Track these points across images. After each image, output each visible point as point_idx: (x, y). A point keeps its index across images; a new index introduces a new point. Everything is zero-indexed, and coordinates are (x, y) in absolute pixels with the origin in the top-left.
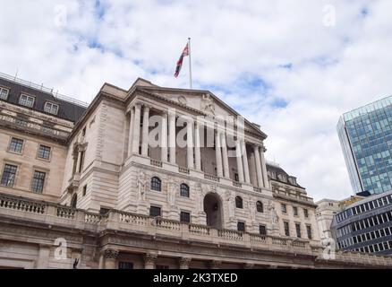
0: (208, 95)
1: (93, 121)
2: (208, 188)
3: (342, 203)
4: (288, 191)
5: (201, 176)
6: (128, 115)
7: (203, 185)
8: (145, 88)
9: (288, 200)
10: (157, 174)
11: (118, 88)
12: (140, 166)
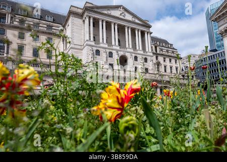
0: (122, 7)
1: (68, 26)
2: (121, 53)
3: (200, 56)
4: (167, 51)
5: (118, 48)
6: (84, 21)
7: (119, 52)
8: (90, 7)
9: (167, 56)
10: (98, 49)
11: (78, 8)
12: (90, 46)
